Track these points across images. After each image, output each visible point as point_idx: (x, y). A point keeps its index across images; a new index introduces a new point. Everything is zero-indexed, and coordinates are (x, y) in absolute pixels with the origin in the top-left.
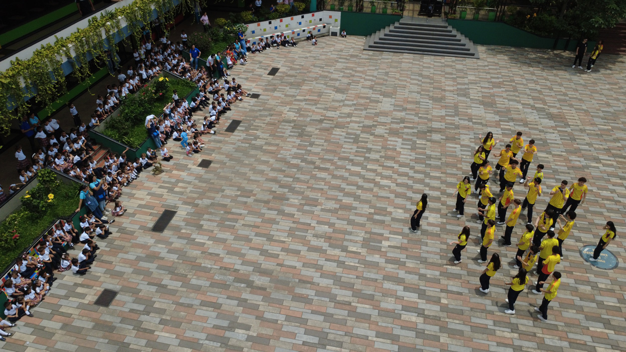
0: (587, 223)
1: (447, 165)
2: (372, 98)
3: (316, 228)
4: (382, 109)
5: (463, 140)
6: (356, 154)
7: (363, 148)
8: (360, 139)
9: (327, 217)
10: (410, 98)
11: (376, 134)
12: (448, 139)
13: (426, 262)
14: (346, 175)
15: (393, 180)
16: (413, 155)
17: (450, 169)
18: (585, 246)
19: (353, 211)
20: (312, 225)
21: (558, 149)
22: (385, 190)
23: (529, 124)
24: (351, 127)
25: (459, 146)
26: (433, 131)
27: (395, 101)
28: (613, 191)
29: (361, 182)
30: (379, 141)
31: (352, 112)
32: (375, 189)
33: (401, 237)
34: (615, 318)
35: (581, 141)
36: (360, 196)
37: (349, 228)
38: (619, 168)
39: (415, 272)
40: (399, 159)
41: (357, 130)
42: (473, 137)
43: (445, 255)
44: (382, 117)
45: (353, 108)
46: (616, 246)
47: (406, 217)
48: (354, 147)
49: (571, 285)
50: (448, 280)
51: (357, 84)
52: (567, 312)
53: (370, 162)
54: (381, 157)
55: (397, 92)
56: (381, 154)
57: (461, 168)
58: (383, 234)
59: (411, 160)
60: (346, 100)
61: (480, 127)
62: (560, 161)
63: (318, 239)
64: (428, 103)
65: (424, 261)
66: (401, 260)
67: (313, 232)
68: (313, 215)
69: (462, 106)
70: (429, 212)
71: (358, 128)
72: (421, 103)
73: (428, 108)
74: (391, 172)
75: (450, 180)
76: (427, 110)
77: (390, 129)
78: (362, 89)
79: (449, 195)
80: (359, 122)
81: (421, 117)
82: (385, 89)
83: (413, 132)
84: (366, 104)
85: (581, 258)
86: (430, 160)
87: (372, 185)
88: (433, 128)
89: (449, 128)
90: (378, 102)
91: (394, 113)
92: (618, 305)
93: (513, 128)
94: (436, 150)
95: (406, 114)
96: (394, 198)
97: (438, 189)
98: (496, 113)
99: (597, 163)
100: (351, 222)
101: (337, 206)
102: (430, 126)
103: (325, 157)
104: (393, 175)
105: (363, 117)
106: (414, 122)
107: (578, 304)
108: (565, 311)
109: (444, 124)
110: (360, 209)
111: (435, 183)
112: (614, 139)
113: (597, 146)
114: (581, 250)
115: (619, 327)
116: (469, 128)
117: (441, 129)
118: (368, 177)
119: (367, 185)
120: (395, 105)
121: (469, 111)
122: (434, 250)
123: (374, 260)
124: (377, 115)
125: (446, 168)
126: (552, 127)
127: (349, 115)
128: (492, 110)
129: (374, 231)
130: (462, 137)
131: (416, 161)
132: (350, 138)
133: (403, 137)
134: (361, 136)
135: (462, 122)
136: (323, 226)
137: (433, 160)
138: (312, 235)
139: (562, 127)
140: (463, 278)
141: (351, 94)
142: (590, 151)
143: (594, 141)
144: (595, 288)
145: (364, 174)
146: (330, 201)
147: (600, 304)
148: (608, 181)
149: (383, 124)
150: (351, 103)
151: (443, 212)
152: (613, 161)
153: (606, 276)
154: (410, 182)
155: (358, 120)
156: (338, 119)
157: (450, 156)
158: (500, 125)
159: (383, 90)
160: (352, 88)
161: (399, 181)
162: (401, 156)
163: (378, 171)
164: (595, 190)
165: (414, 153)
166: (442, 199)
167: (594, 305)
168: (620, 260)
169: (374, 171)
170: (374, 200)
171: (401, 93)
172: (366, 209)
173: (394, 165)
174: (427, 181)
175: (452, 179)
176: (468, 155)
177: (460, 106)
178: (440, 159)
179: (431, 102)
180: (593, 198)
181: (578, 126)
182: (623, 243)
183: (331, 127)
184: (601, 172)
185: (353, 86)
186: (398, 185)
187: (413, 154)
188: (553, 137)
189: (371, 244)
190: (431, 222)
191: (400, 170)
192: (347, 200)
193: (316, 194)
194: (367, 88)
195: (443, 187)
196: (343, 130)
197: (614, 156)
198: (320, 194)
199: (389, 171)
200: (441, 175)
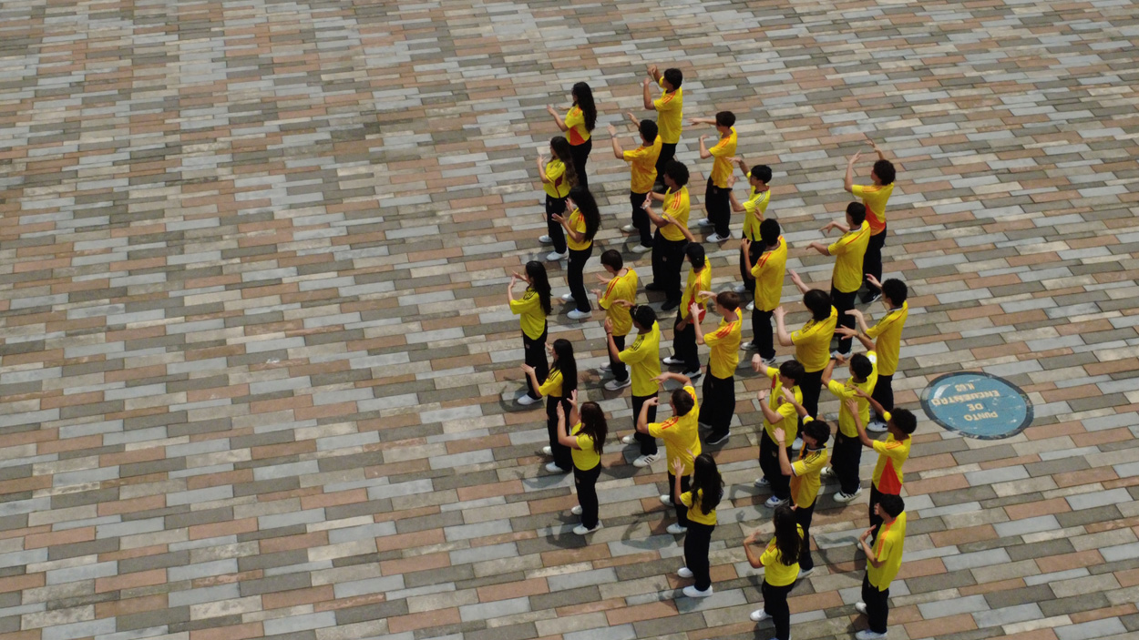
0: (922, 310)
1: (461, 228)
2: (137, 51)
3: (53, 577)
4: (187, 82)
5: (491, 132)
6: (133, 265)
7: (152, 238)
8: (133, 208)
9: (82, 523)
10: (278, 23)
11: (185, 176)
12: (439, 141)
13: (474, 578)
14: (115, 349)
15: (290, 326)
16: (339, 223)
17: (471, 240)
18: (933, 384)
19: (173, 474)
20: (31, 568)
21: (786, 99)
22: (268, 368)
23: (682, 36)
24: (91, 173)
25: (483, 156)
26: (385, 123)
27: (226, 43)
28: (967, 194)
29: (175, 364)
30: (205, 201)
31: (75, 114)
32: (236, 376)
33: (368, 519)
34: (1062, 575)
35: (844, 58)
36: (185, 413)
37: (177, 540)
38: (967, 119)
39: (447, 626)
40: (293, 247)
41: (113, 177)
42: (521, 116)
43: (529, 535)
44: (192, 112)
45: (76, 100)
46: (1013, 358)
47: (368, 446)
48: (119, 242)
49: (923, 515)
50: (560, 615)
51: (70, 9)
52: (934, 601)
53: (191, 283)
54: (226, 255)
55: (222, 10)
56: (222, 245)
57: (508, 230)
58: (305, 525)
59: (334, 241)
60: (40, 75)
61: (533, 76)
62: (800, 136)
63: (68, 615)
64: (342, 28)
65: (468, 579)
66: (390, 597)
67: (43, 593)
68: (25, 532)
69: (459, 17)
70: (443, 406)
71: (115, 169)
72: (318, 35)
73: (348, 48)
74: (275, 299)
75: (482, 277)
76: (345, 53)
77: (234, 148)
78: (94, 23)
79: (495, 330)
80: (114, 148)
81: (330, 83)
82: (179, 9)
83: (317, 142)
84: (123, 75)
85: (933, 423)
86: (400, 227)
87: (218, 364)
88: (381, 112)
89: (435, 102)
90: (162, 59)
91: (232, 87)
92: (1061, 534)
93: (636, 61)
94: (410, 185)
95: (277, 82)
96: (311, 390)
97: (451, 319)
98: (573, 21)
99: (903, 117)
100: (175, 518)
101: (112, 473)
102: (369, 106)
103: (16, 304)
104: (283, 308)
105: (123, 126)
106: (310, 107)
107: (958, 567)
108: (926, 602)
109: (415, 90)
110: (199, 460)
111: (438, 301)
112: (932, 34)
113: (891, 66)
114: (925, 397)
115: (1079, 597)
116: (498, 88)
117: (407, 109)
118: (199, 338)
119: (200, 369)
120: (228, 60)
121: (486, 30)
122: (490, 529)
123: (296, 628)
124: (174, 106)
125: (459, 241)
126: (751, 31)
127: (70, 129)
128: (558, 13)
129: (269, 523)
130: (486, 122)
131: (354, 239)
132: (91, 213)
133: (284, 166)
134: (134, 195)
135: (470, 72)
136: (73, 561)
137: (411, 223)
138: (41, 607)
139: (780, 26)
140: (605, 596)
141: (56, 48)
142: (876, 83)
143: (879, 53)
144: (989, 504)
145: (179, 330)
146: (78, 461)
147: (1016, 547)
148: (947, 166)
149: (203, 135)
150: (62, 82)
151: (486, 392)
152: (945, 101)
153: (1009, 457)
154: (351, 320)
155: (105, 138)
156: (31, 152)
157: (463, 195)
158: (595, 57)
159: (170, 12)
160: (52, 26)
161: (312, 325)
162: (298, 235)
163: (229, 307)
164: (918, 201)
165: (340, 216)
166: (474, 350)
167: (999, 555)
168: (1035, 397)
169: (215, 310)
170: (240, 415)
171: (241, 13)
172: (220, 455)
173: (280, 273)
174: (407, 299)
175: (488, 273)
176: (520, 181)
177: (450, 18)
178: (433, 214)
179: (351, 22)
180: (919, 230)
181: (824, 13)
182: (1029, 343)
183: (9, 188)
184: (921, 143)
185: (54, 20)
186: (309, 339)
187: (335, 217)
188: (761, 62)
189: (271, 572)
190: (456, 437)
191: (305, 286)
192: (141, 443)
193: (16, 450)
194: (111, 15)
195: (466, 307)
196: (61, 189)
197: (945, 84)
198: (32, 448)
199: (267, 300)
200: (450, 268)
